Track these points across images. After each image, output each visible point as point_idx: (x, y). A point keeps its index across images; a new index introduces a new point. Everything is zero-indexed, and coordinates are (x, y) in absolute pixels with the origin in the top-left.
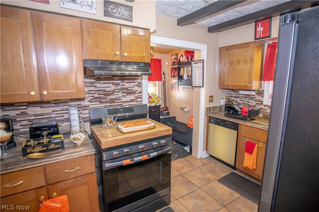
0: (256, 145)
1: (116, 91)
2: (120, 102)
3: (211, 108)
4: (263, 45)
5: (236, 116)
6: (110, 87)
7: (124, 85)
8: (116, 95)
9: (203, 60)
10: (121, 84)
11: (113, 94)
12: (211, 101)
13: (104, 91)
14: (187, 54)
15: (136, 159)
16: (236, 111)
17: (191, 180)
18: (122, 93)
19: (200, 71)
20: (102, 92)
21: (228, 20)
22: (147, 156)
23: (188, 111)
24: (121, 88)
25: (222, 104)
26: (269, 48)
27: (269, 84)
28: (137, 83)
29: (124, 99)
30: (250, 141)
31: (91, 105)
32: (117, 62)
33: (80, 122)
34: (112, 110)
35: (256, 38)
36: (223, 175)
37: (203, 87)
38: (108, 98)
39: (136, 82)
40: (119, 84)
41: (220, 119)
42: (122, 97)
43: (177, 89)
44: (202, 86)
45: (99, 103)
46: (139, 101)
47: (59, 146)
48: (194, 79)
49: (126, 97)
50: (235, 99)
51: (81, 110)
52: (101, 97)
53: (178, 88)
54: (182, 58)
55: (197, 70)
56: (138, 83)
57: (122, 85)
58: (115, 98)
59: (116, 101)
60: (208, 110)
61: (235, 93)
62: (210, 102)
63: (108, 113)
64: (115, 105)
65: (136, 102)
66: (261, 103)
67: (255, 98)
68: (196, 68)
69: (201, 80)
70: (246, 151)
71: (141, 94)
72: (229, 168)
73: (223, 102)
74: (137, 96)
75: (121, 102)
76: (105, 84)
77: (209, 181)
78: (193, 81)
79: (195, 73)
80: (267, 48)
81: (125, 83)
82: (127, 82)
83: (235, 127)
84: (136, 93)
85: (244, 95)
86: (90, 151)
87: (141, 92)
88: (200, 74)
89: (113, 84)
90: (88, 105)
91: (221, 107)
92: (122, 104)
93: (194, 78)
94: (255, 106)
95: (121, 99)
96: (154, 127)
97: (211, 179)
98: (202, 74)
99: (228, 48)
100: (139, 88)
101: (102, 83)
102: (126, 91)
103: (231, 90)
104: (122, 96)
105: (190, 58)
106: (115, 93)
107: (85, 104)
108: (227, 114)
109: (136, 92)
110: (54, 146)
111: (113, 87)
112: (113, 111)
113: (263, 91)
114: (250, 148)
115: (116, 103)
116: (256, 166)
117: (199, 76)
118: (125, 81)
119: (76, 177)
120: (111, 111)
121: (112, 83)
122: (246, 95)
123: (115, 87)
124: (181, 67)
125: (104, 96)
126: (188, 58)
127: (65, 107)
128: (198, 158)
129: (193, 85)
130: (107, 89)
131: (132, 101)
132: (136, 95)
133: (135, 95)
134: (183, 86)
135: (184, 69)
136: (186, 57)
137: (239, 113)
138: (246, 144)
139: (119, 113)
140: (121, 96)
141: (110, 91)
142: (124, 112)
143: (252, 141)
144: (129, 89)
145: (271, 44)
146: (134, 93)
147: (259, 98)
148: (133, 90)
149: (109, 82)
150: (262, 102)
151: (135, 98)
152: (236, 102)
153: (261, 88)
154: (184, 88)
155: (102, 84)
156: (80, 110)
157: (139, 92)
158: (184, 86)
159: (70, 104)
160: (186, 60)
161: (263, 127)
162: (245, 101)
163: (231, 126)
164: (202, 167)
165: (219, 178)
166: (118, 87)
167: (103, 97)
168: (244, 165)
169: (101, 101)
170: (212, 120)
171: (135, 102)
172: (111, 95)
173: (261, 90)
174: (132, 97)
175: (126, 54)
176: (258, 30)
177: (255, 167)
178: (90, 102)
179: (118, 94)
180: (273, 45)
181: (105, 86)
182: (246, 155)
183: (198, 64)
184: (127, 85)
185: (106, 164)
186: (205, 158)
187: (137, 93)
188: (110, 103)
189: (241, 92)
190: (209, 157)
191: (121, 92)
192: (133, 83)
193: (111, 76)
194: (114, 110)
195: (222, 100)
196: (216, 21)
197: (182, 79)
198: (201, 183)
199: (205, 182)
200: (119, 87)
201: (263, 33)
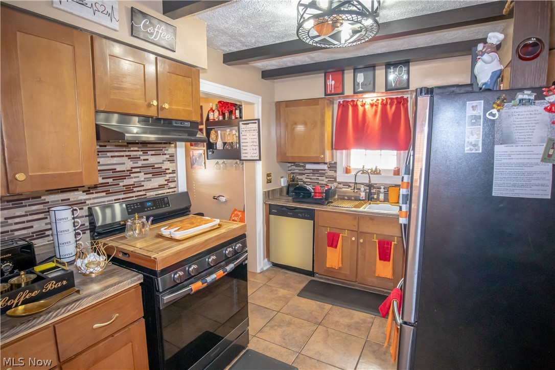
0: (341, 235)
1: (134, 170)
2: (141, 191)
3: (270, 192)
4: (332, 103)
5: (308, 200)
6: (124, 164)
7: (147, 160)
8: (135, 177)
9: (258, 120)
10: (142, 158)
11: (130, 176)
12: (269, 181)
13: (114, 170)
14: (223, 108)
15: (209, 279)
16: (309, 192)
17: (262, 304)
18: (145, 174)
19: (253, 135)
20: (110, 174)
21: (293, 65)
22: (222, 272)
23: (226, 201)
24: (142, 164)
25: (283, 185)
26: (341, 108)
27: (342, 154)
28: (168, 156)
29: (148, 185)
30: (331, 231)
31: (90, 199)
32: (150, 119)
33: (77, 234)
34: (134, 206)
35: (327, 93)
36: (302, 286)
37: (260, 160)
38: (121, 184)
39: (165, 154)
40: (140, 158)
41: (286, 207)
42: (144, 181)
43: (204, 165)
44: (258, 158)
45: (104, 194)
46: (173, 186)
47: (65, 282)
48: (244, 148)
49: (151, 180)
50: (299, 177)
51: (77, 208)
52: (108, 183)
53: (205, 163)
54: (212, 113)
55: (248, 134)
56: (170, 156)
57: (144, 160)
58: (133, 183)
59: (135, 189)
60: (267, 195)
61: (299, 168)
62: (268, 183)
63: (128, 211)
64: (133, 197)
65: (168, 189)
66: (333, 179)
67: (326, 174)
68: (246, 131)
69: (256, 149)
70: (328, 246)
71: (174, 175)
72: (305, 276)
73: (283, 183)
74: (168, 179)
75: (144, 190)
76: (116, 159)
77: (287, 300)
78: (243, 151)
79: (245, 139)
80: (337, 108)
81: (149, 155)
82: (152, 155)
83: (309, 215)
84: (167, 174)
85: (312, 171)
86: (135, 280)
87: (175, 171)
88: (254, 140)
89: (129, 158)
90: (85, 200)
91: (281, 190)
92: (146, 195)
93: (243, 146)
94: (326, 185)
95: (143, 186)
96: (220, 226)
97: (289, 296)
98: (257, 140)
99: (289, 103)
100: (171, 164)
101: (108, 157)
102: (150, 170)
103: (293, 164)
104: (145, 178)
105: (227, 115)
106: (132, 175)
107: (78, 197)
108: (295, 198)
109: (167, 171)
110: (55, 285)
111: (129, 164)
112: (136, 207)
113: (336, 163)
114: (333, 241)
115: (135, 192)
116: (342, 264)
117: (251, 144)
118: (150, 153)
119: (112, 335)
120: (132, 208)
121: (126, 156)
122: (314, 170)
123: (133, 163)
124: (211, 129)
125: (113, 180)
126: (223, 115)
127: (34, 208)
128: (258, 271)
129: (243, 158)
130: (119, 168)
131: (161, 187)
132: (168, 176)
133: (166, 176)
134: (216, 161)
135: (216, 132)
136: (221, 113)
137: (313, 194)
138: (328, 236)
139: (146, 209)
140: (143, 179)
141: (124, 171)
142: (154, 208)
143: (334, 231)
144: (156, 166)
145: (341, 103)
146: (164, 174)
147: (331, 173)
148: (161, 168)
149: (122, 154)
150: (335, 178)
151: (166, 183)
152: (302, 180)
153: (333, 160)
154: (217, 163)
155: (110, 158)
156: (76, 210)
157: (171, 172)
158: (218, 160)
159: (45, 199)
160: (221, 118)
161: (347, 210)
162: (314, 179)
163: (305, 215)
164: (268, 284)
165: (298, 292)
166: (138, 163)
167: (111, 182)
168: (328, 266)
169: (109, 191)
170: (273, 210)
171: (166, 189)
172: (125, 179)
173: (333, 162)
174: (160, 180)
175: (166, 106)
176: (328, 84)
177: (340, 265)
178: (87, 194)
179: (138, 177)
180: (345, 104)
181: (115, 162)
182: (329, 250)
183: (250, 125)
184: (152, 160)
185: (164, 297)
186: (267, 270)
187: (169, 173)
188: (124, 194)
189: (308, 166)
190: (271, 267)
191: (143, 172)
192: (161, 155)
193: (126, 144)
194: (137, 205)
195: (282, 180)
196: (277, 64)
197: (214, 149)
198: (277, 304)
199: (281, 302)
200: (140, 164)
201: (334, 88)
